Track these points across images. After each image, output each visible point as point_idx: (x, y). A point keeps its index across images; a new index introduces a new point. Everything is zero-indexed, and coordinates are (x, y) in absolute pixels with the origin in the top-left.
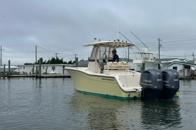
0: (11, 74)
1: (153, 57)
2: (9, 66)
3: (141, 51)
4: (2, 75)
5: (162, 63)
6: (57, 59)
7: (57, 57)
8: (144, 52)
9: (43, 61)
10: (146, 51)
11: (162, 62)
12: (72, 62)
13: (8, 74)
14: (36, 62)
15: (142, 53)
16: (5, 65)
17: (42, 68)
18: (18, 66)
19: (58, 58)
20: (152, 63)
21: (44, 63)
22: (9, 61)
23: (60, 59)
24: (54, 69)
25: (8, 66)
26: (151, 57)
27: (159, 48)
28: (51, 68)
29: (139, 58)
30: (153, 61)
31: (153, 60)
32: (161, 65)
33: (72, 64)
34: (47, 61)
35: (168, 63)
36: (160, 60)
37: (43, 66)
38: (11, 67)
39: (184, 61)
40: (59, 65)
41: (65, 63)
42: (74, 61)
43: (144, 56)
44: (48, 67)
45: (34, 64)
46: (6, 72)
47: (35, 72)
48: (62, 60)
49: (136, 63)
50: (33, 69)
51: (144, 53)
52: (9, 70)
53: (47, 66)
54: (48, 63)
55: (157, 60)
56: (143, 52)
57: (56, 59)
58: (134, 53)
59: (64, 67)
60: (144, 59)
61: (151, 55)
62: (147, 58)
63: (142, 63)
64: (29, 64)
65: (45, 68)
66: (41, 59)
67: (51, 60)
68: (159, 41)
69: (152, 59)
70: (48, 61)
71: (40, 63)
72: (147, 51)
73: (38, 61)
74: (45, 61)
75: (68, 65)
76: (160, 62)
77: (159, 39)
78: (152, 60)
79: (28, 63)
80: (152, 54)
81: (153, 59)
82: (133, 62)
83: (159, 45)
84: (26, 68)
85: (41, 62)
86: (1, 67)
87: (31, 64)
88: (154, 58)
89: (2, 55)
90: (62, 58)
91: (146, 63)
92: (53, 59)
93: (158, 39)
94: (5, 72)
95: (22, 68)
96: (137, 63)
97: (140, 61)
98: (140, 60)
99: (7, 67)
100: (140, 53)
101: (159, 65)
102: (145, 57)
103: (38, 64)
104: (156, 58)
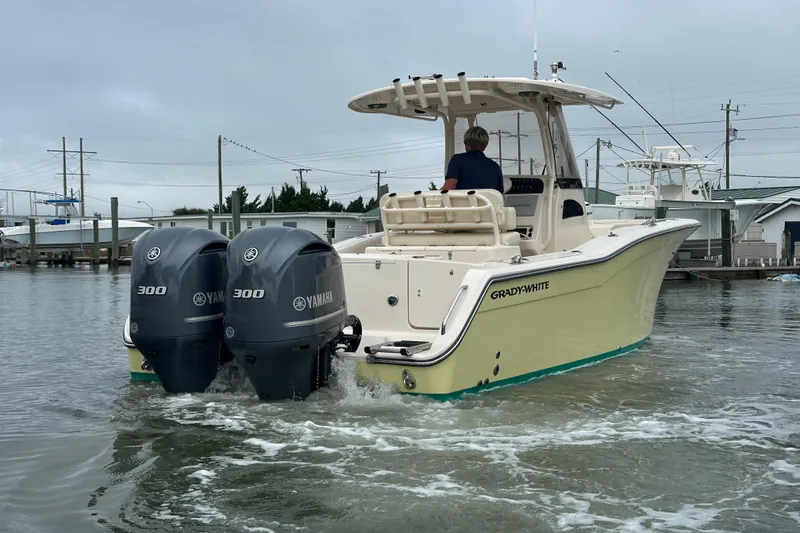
0: (120, 255)
1: (700, 183)
2: (115, 218)
3: (649, 157)
4: (87, 254)
5: (741, 207)
6: (305, 190)
7: (303, 184)
8: (665, 161)
9: (249, 200)
10: (671, 154)
11: (738, 202)
12: (365, 203)
13: (110, 250)
14: (218, 203)
15: (655, 167)
16: (98, 217)
17: (243, 224)
18: (150, 220)
19: (309, 186)
20: (695, 206)
21: (252, 208)
22: (115, 201)
23: (314, 189)
25: (110, 221)
26: (693, 180)
27: (728, 143)
29: (643, 187)
30: (699, 198)
31: (700, 193)
32: (735, 216)
33: (365, 211)
34: (263, 200)
35: (764, 205)
36: (731, 194)
37: (249, 222)
38: (122, 224)
40: (311, 214)
41: (337, 207)
42: (372, 200)
43: (663, 176)
45: (210, 210)
46: (103, 245)
48: (324, 194)
49: (628, 205)
51: (664, 167)
52: (115, 237)
53: (263, 221)
54: (267, 208)
55: (717, 193)
56: (659, 160)
57: (298, 190)
58: (622, 165)
59: (331, 223)
60: (663, 189)
61: (691, 175)
62: (674, 188)
63: (652, 205)
64: (194, 212)
66: (241, 193)
67: (278, 194)
68: (728, 112)
69: (697, 188)
70: (269, 200)
71: (236, 207)
72: (675, 155)
73: (228, 199)
74: (257, 199)
75: (346, 215)
76: (731, 202)
77: (728, 106)
78: (695, 192)
79: (189, 208)
80: (697, 167)
81: (700, 191)
82: (617, 204)
83: (728, 130)
85: (237, 204)
86: (83, 222)
87: (201, 212)
88: (706, 185)
89: (84, 177)
90: (323, 189)
91: (671, 205)
92: (288, 193)
93: (725, 107)
94: (97, 244)
96: (635, 205)
97: (648, 201)
98: (644, 196)
99: (105, 224)
100: (647, 167)
101: (726, 214)
102: (666, 181)
103: (227, 211)
104: (714, 184)
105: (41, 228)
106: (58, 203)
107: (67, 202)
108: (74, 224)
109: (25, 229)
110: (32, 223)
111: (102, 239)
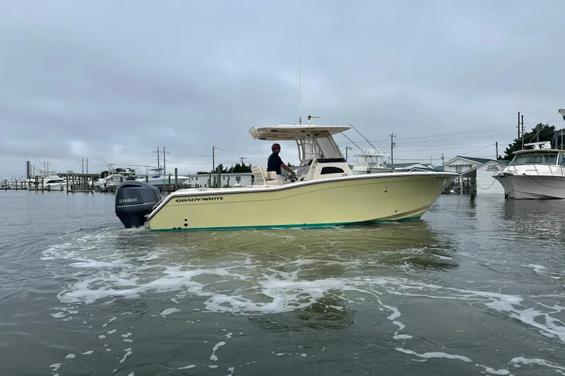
2: (176, 176)
3: (364, 153)
4: (167, 188)
6: (243, 165)
7: (243, 163)
8: (370, 154)
9: (224, 169)
10: (372, 152)
11: (396, 169)
14: (213, 170)
15: (367, 156)
16: (170, 175)
17: (222, 178)
18: (189, 176)
19: (245, 164)
20: (381, 170)
21: (225, 172)
22: (176, 169)
23: (247, 165)
24: (238, 179)
26: (380, 161)
27: (392, 148)
28: (235, 178)
29: (363, 164)
30: (382, 167)
31: (383, 165)
34: (229, 169)
36: (394, 166)
37: (224, 176)
38: (179, 177)
39: (430, 166)
40: (245, 174)
43: (370, 160)
44: (231, 178)
45: (210, 172)
46: (173, 185)
47: (212, 184)
49: (357, 170)
50: (210, 180)
51: (370, 156)
52: (176, 182)
53: (229, 176)
54: (230, 172)
55: (389, 165)
56: (368, 154)
57: (241, 165)
58: (355, 156)
60: (369, 164)
61: (379, 159)
62: (374, 164)
63: (366, 170)
64: (204, 173)
65: (226, 178)
66: (221, 166)
67: (234, 166)
68: (392, 137)
70: (231, 169)
71: (219, 171)
72: (374, 152)
73: (216, 168)
74: (227, 168)
78: (381, 165)
79: (202, 172)
80: (381, 156)
82: (354, 169)
83: (392, 143)
84: (199, 178)
86: (165, 177)
87: (207, 173)
88: (385, 162)
89: (165, 161)
90: (250, 165)
91: (372, 169)
92: (238, 166)
93: (391, 135)
94: (170, 185)
95: (195, 178)
96: (360, 170)
97: (365, 168)
98: (363, 167)
99: (173, 177)
100: (364, 156)
103: (216, 172)
104: (387, 162)
105: (150, 179)
106: (156, 170)
107: (159, 170)
108: (162, 178)
109: (144, 179)
110: (147, 177)
111: (171, 183)
